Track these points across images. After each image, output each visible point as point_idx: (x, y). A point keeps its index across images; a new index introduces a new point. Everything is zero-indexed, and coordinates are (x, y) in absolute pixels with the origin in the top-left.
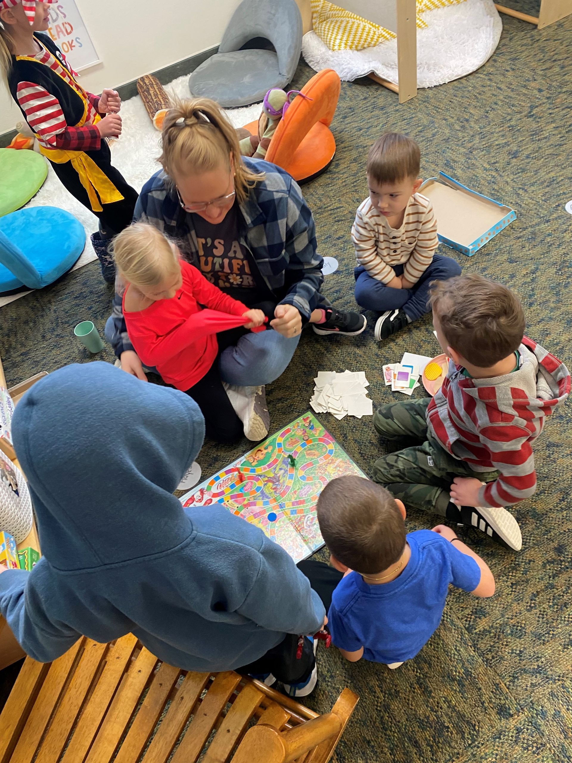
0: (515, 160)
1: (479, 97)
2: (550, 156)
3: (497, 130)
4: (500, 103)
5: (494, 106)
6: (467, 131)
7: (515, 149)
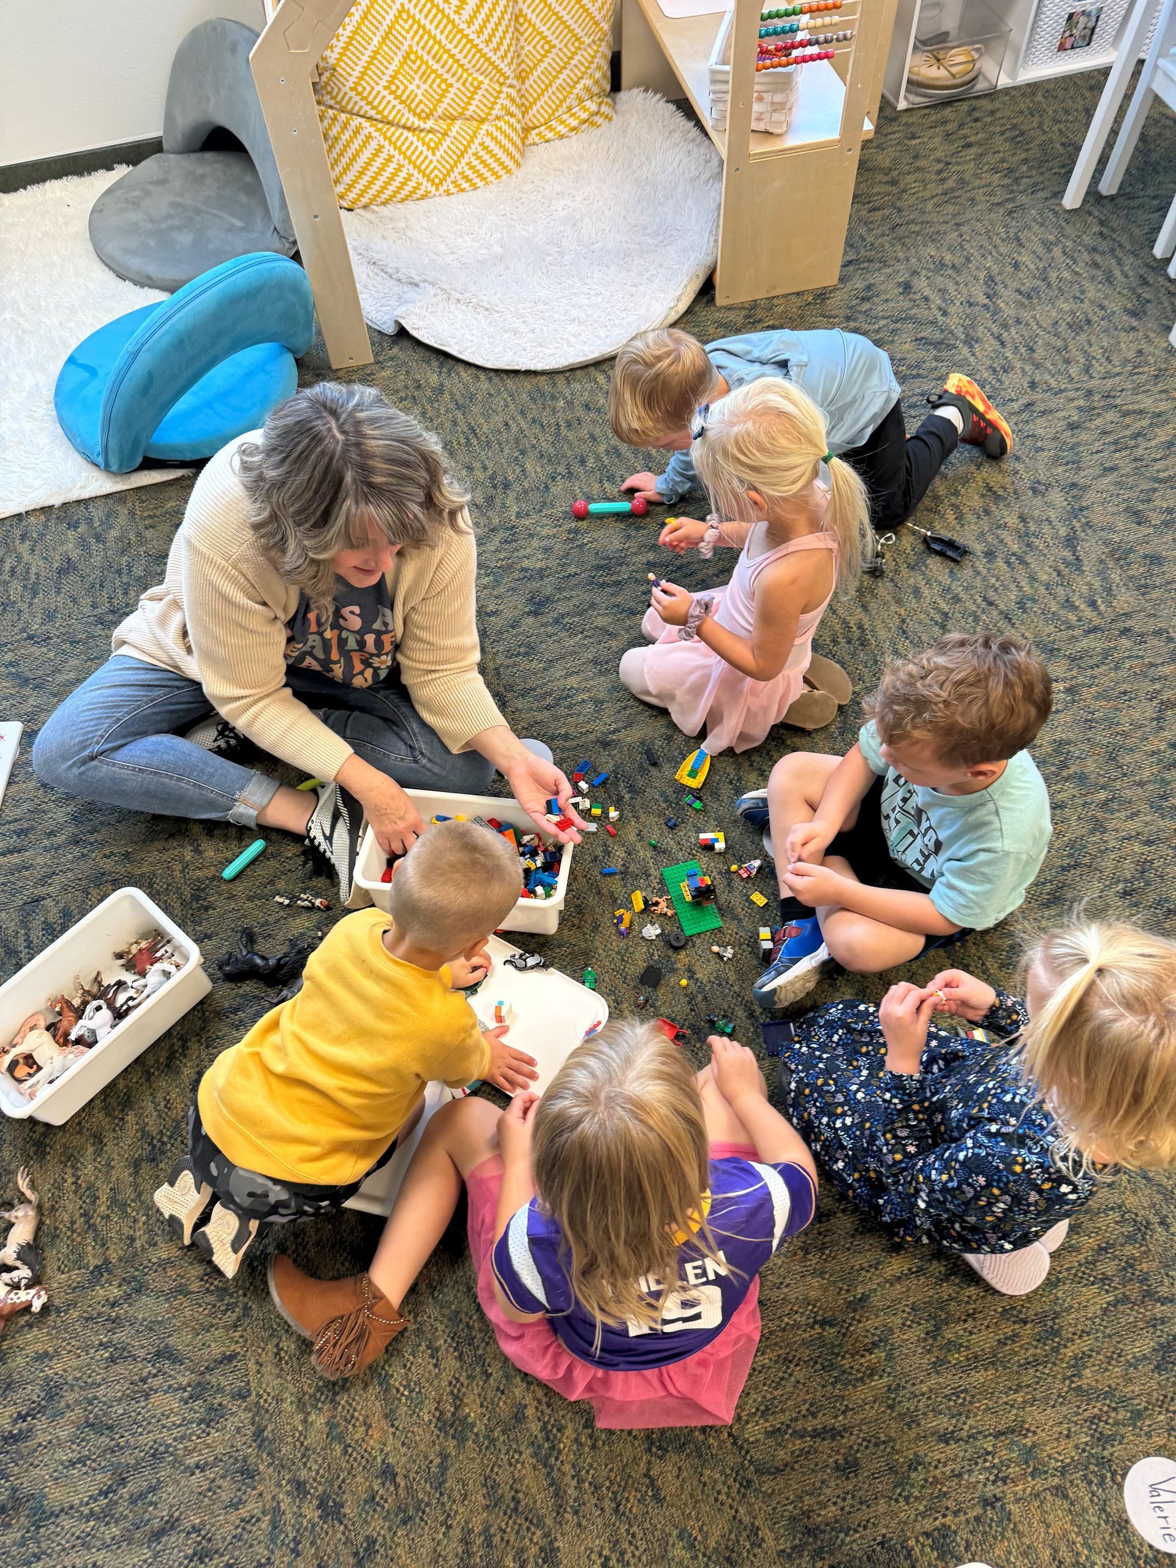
0: (530, 620)
1: (564, 431)
2: (598, 632)
3: (544, 532)
4: (591, 463)
5: (576, 468)
6: (490, 513)
7: (549, 590)
